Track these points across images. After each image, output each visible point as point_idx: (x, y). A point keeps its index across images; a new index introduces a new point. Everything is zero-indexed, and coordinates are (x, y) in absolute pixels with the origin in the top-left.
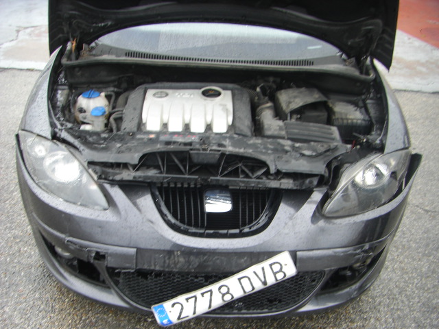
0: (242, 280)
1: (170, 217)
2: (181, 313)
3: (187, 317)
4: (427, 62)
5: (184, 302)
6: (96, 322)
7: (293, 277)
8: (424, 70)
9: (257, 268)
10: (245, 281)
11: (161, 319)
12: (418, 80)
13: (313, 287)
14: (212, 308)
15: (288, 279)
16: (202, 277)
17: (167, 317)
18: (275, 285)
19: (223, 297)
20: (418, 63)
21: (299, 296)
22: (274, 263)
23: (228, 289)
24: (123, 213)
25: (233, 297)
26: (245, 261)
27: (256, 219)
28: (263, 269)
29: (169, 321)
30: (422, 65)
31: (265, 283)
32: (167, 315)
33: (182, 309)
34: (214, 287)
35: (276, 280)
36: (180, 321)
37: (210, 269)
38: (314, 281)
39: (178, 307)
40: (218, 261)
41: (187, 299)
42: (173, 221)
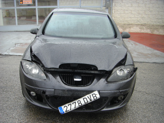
0: (84, 99)
1: (64, 82)
2: (67, 109)
3: (69, 111)
4: (151, 54)
5: (67, 106)
6: (41, 118)
7: (99, 99)
8: (150, 56)
9: (88, 95)
10: (85, 99)
11: (61, 111)
12: (148, 59)
13: (105, 102)
14: (76, 108)
15: (98, 99)
16: (73, 98)
17: (63, 111)
18: (94, 101)
19: (79, 104)
20: (148, 54)
21: (101, 105)
22: (93, 94)
23: (80, 102)
24: (51, 79)
25: (82, 104)
26: (85, 93)
27: (88, 83)
28: (90, 96)
29: (63, 112)
30: (150, 55)
31: (91, 100)
32: (63, 110)
33: (67, 108)
34: (76, 101)
35: (94, 99)
36: (66, 112)
37: (75, 96)
38: (105, 100)
39: (66, 108)
40: (77, 93)
41: (68, 105)
42: (65, 83)
